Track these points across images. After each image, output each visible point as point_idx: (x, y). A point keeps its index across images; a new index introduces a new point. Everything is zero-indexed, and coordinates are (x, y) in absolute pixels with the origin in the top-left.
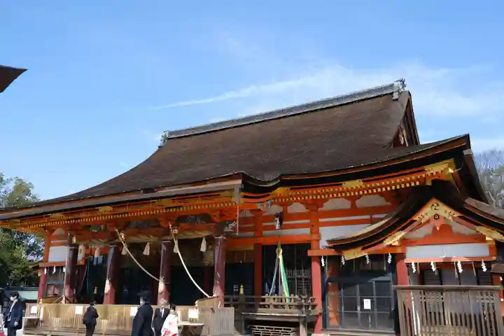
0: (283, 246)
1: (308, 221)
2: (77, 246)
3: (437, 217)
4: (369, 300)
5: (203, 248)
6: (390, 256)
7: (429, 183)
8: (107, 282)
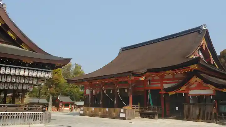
0: (151, 90)
1: (160, 82)
2: (92, 90)
3: (196, 81)
4: (178, 108)
5: (126, 91)
6: (184, 94)
7: (193, 71)
8: (101, 101)
